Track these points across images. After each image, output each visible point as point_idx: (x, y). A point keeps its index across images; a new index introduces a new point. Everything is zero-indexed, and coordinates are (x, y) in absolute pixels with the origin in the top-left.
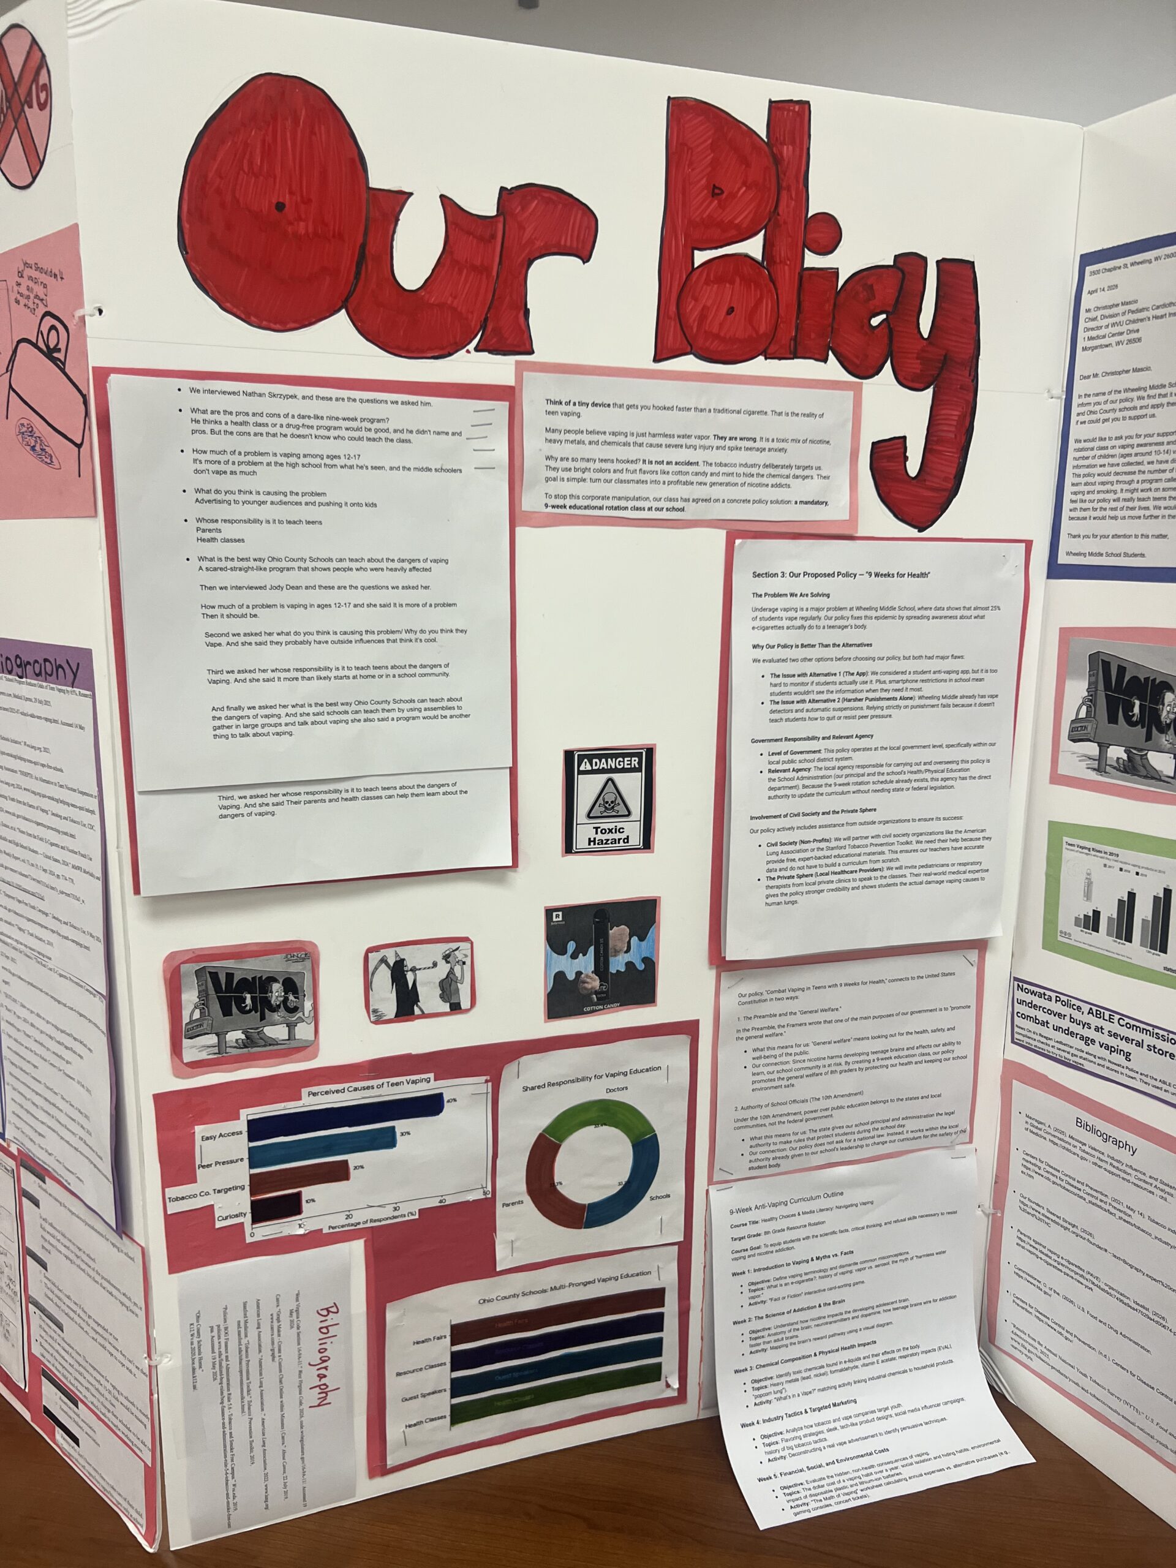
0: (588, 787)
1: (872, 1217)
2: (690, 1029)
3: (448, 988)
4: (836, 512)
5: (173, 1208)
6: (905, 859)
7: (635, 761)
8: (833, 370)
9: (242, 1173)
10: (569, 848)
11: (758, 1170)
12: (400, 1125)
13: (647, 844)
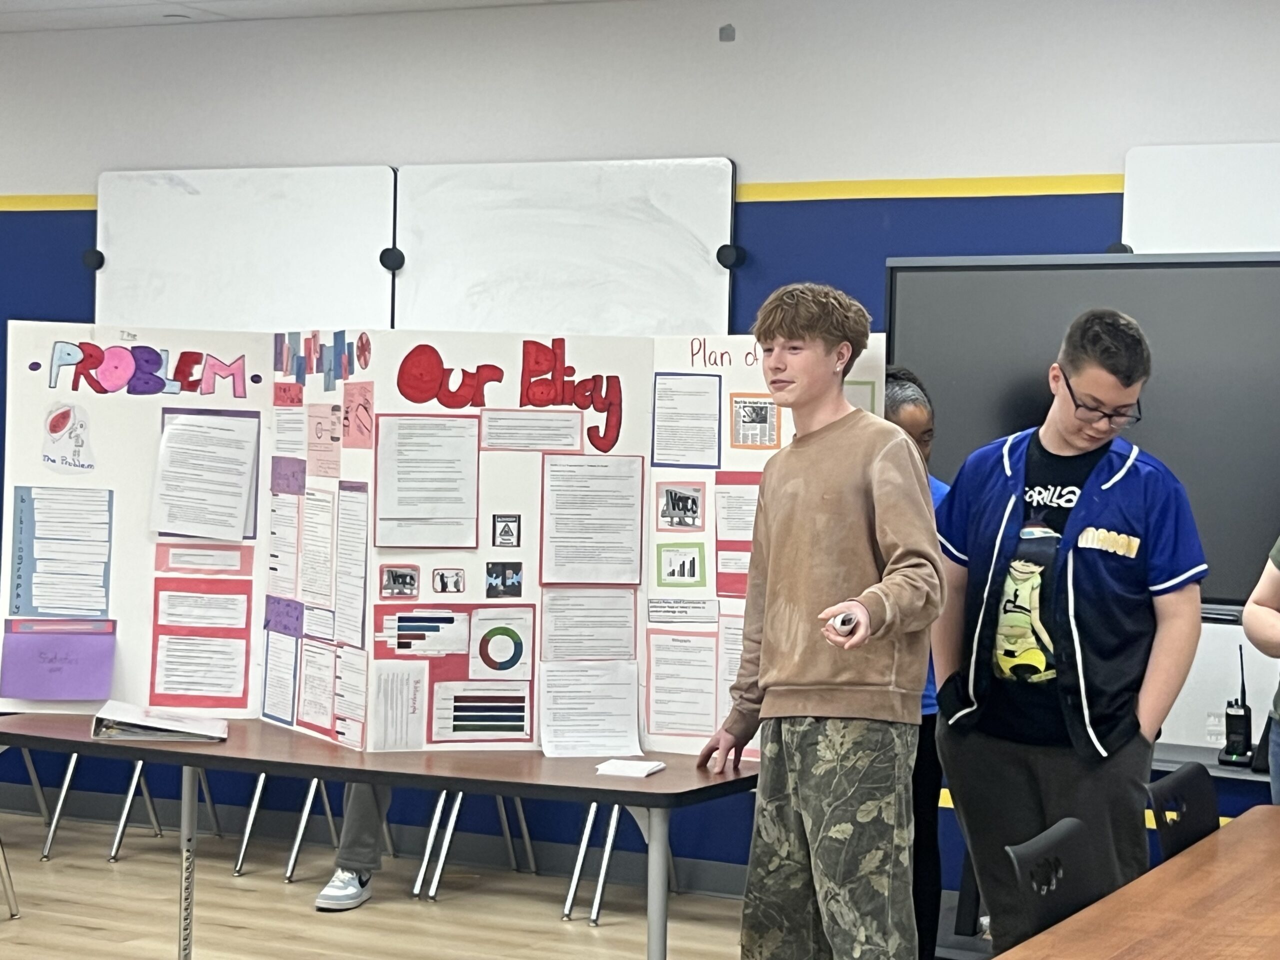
0: (500, 526)
1: (598, 681)
2: (533, 606)
3: (456, 584)
4: (577, 447)
5: (377, 639)
6: (603, 555)
7: (514, 519)
8: (574, 407)
9: (396, 632)
10: (494, 544)
11: (558, 658)
12: (441, 625)
13: (518, 545)
